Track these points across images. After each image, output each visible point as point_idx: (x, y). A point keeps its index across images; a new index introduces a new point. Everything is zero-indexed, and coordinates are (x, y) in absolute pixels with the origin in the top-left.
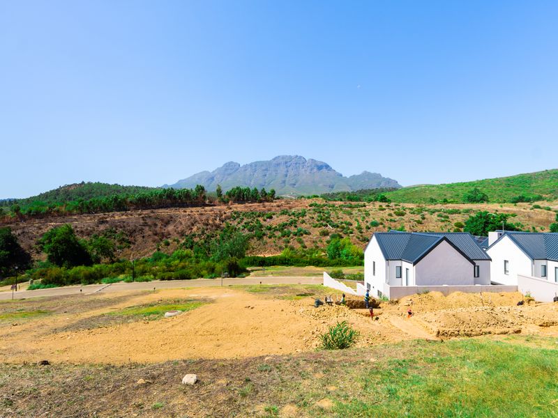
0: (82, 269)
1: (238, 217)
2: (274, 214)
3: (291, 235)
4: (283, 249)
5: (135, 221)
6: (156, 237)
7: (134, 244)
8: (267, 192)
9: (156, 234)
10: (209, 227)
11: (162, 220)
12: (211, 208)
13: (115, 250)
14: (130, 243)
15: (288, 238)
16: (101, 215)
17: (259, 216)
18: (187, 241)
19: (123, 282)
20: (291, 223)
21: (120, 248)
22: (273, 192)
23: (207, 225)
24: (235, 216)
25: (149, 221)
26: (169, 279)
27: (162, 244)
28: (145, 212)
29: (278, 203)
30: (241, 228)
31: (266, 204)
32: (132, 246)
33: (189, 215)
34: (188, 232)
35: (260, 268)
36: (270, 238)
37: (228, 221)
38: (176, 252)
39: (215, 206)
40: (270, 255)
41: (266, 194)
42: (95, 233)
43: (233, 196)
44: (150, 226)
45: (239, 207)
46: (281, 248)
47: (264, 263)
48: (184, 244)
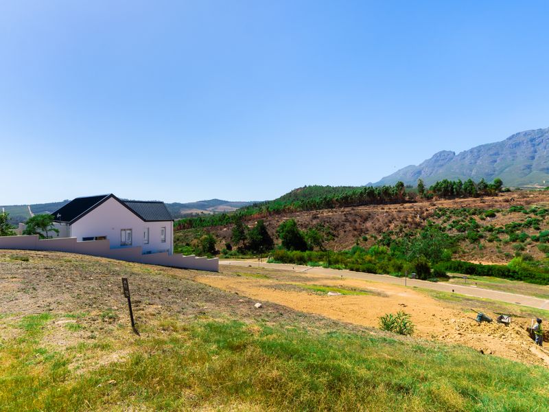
0: (297, 253)
1: (443, 215)
2: (498, 211)
3: (529, 240)
4: (512, 257)
5: (338, 217)
6: (356, 233)
7: (337, 237)
8: (489, 183)
9: (355, 230)
10: (408, 224)
11: (361, 217)
12: (411, 204)
13: (323, 242)
14: (334, 236)
15: (522, 244)
16: (314, 212)
17: (474, 214)
18: (384, 238)
19: (321, 267)
20: (529, 224)
21: (327, 240)
22: (499, 183)
23: (406, 222)
24: (440, 213)
25: (350, 218)
26: (357, 270)
27: (361, 239)
28: (347, 209)
29: (507, 196)
30: (448, 227)
31: (487, 198)
32: (336, 239)
33: (387, 212)
34: (385, 229)
35: (468, 276)
36: (491, 241)
37: (430, 219)
38: (373, 247)
39: (415, 202)
40: (490, 264)
41: (486, 186)
42: (310, 226)
43: (439, 190)
44: (350, 222)
45: (446, 203)
46: (508, 256)
47: (472, 271)
48: (381, 240)
